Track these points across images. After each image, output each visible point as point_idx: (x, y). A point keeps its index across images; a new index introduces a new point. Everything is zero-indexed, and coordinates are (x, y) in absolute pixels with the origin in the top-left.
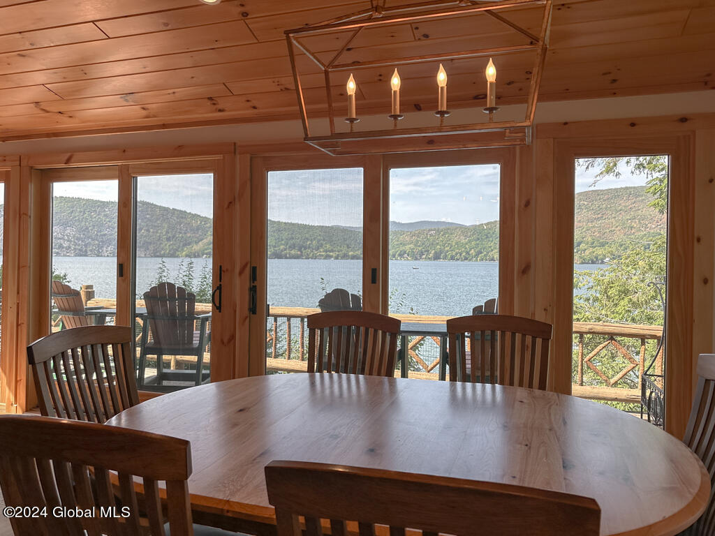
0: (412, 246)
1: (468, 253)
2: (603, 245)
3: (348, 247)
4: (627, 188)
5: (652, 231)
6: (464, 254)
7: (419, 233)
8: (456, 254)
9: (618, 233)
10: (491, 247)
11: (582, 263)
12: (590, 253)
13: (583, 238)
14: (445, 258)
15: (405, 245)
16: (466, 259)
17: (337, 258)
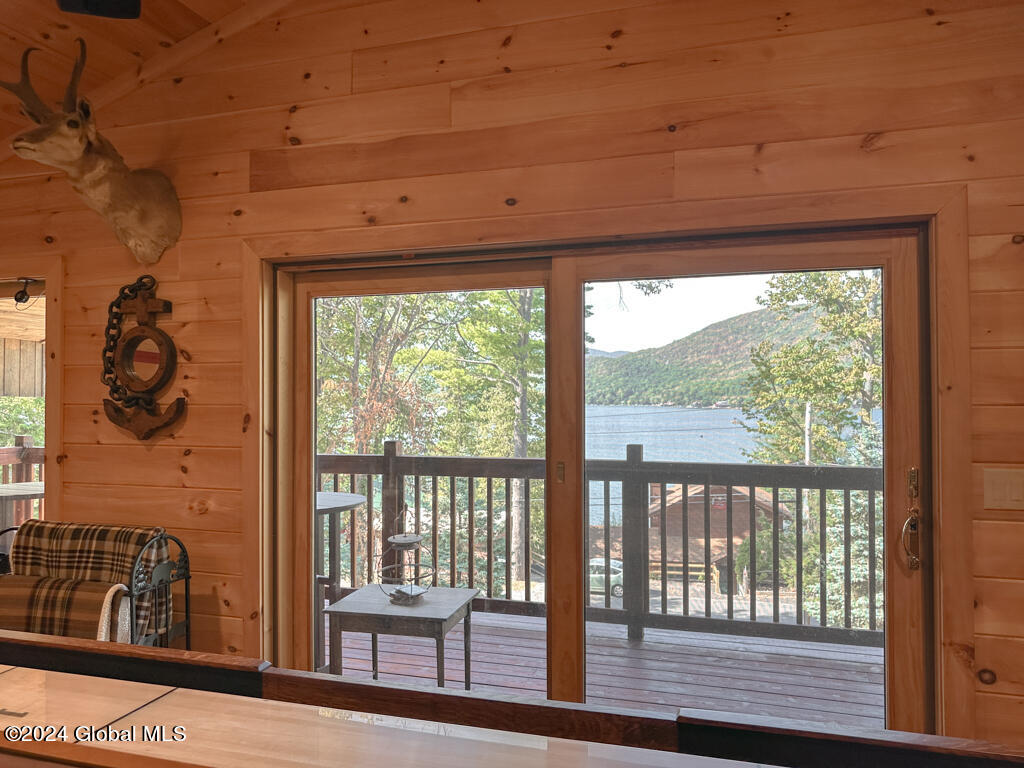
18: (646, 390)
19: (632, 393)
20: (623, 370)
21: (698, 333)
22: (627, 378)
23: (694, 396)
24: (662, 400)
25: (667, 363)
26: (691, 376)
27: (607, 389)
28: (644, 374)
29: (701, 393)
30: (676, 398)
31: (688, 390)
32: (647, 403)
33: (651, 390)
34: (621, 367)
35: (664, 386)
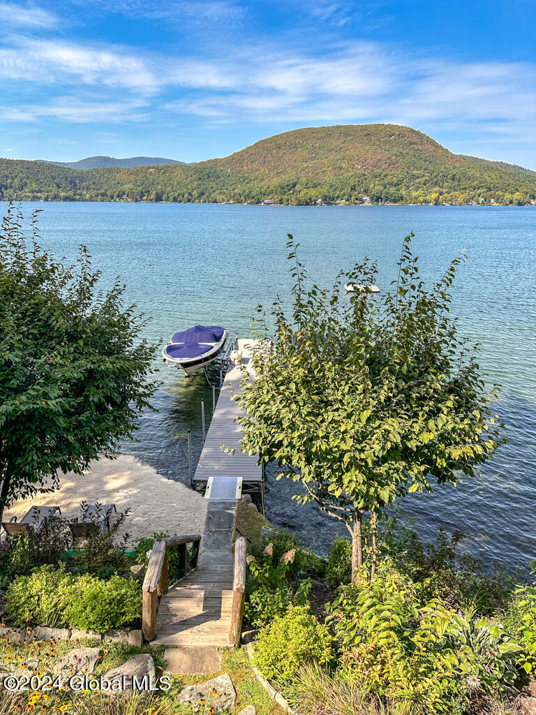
0: (131, 186)
1: (190, 194)
2: (315, 186)
3: (58, 187)
4: (338, 127)
5: (358, 172)
6: (186, 195)
7: (137, 171)
8: (179, 195)
9: (329, 173)
10: (212, 187)
11: (298, 205)
12: (305, 195)
13: (298, 179)
14: (167, 199)
15: (122, 185)
16: (189, 201)
17: (46, 200)
18: (214, 191)
19: (203, 194)
20: (197, 176)
21: (251, 147)
22: (200, 182)
23: (247, 197)
24: (226, 199)
25: (229, 171)
26: (246, 181)
27: (185, 190)
28: (213, 179)
29: (254, 193)
30: (235, 198)
31: (245, 191)
32: (215, 201)
33: (218, 192)
34: (195, 173)
35: (227, 189)
